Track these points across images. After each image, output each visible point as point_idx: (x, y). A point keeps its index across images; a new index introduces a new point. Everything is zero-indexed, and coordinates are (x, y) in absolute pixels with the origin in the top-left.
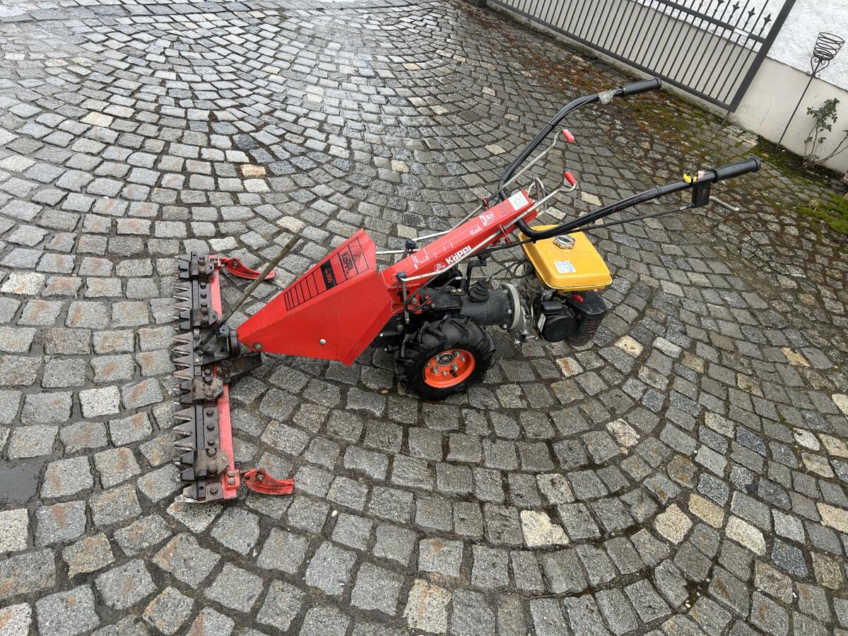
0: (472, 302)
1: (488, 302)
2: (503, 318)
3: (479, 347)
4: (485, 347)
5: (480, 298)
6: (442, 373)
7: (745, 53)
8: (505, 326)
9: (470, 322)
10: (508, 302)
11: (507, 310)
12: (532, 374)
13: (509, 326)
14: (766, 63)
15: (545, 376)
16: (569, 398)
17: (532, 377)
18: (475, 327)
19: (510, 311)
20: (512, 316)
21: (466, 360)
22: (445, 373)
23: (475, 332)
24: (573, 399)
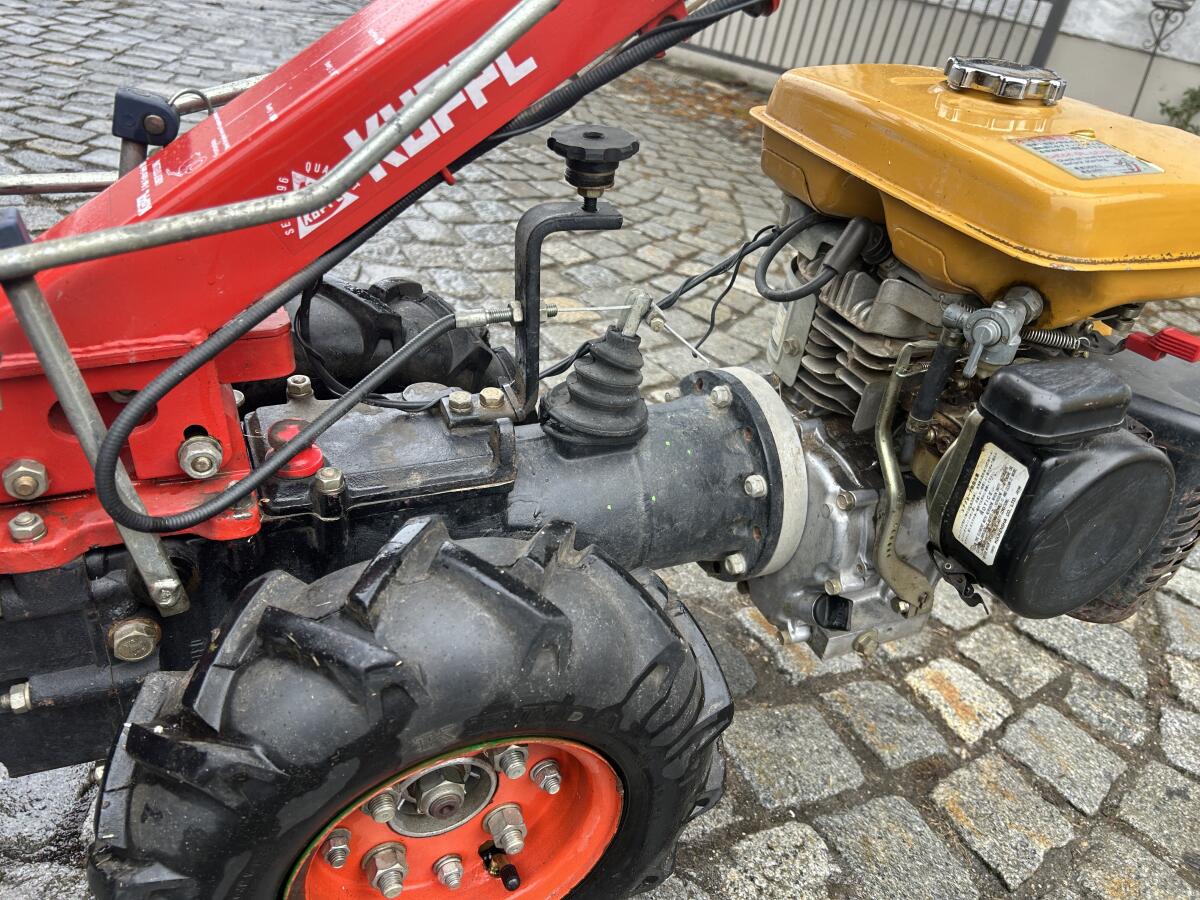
0: (566, 450)
1: (646, 450)
2: (726, 522)
3: (640, 705)
4: (676, 700)
5: (606, 424)
6: (435, 870)
7: (1019, 33)
8: (738, 564)
9: (568, 557)
10: (739, 445)
11: (741, 480)
12: (846, 755)
13: (759, 558)
14: (1060, 43)
15: (895, 756)
16: (1024, 848)
17: (847, 772)
18: (604, 582)
19: (757, 484)
20: (769, 510)
21: (565, 782)
22: (451, 868)
23: (610, 614)
24: (1041, 849)
